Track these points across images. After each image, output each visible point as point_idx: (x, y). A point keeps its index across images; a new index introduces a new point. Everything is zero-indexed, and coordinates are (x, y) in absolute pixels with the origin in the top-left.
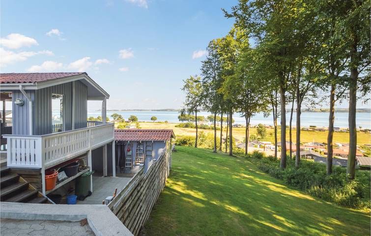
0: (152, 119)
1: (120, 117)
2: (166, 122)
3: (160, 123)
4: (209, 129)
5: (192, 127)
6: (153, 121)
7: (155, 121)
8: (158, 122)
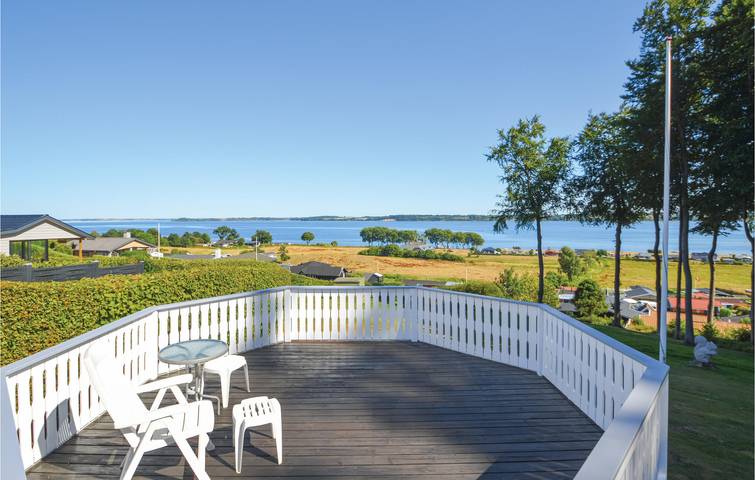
0: (303, 238)
1: (234, 234)
2: (334, 244)
3: (321, 245)
4: (436, 258)
5: (396, 255)
6: (305, 242)
7: (311, 242)
8: (318, 245)
